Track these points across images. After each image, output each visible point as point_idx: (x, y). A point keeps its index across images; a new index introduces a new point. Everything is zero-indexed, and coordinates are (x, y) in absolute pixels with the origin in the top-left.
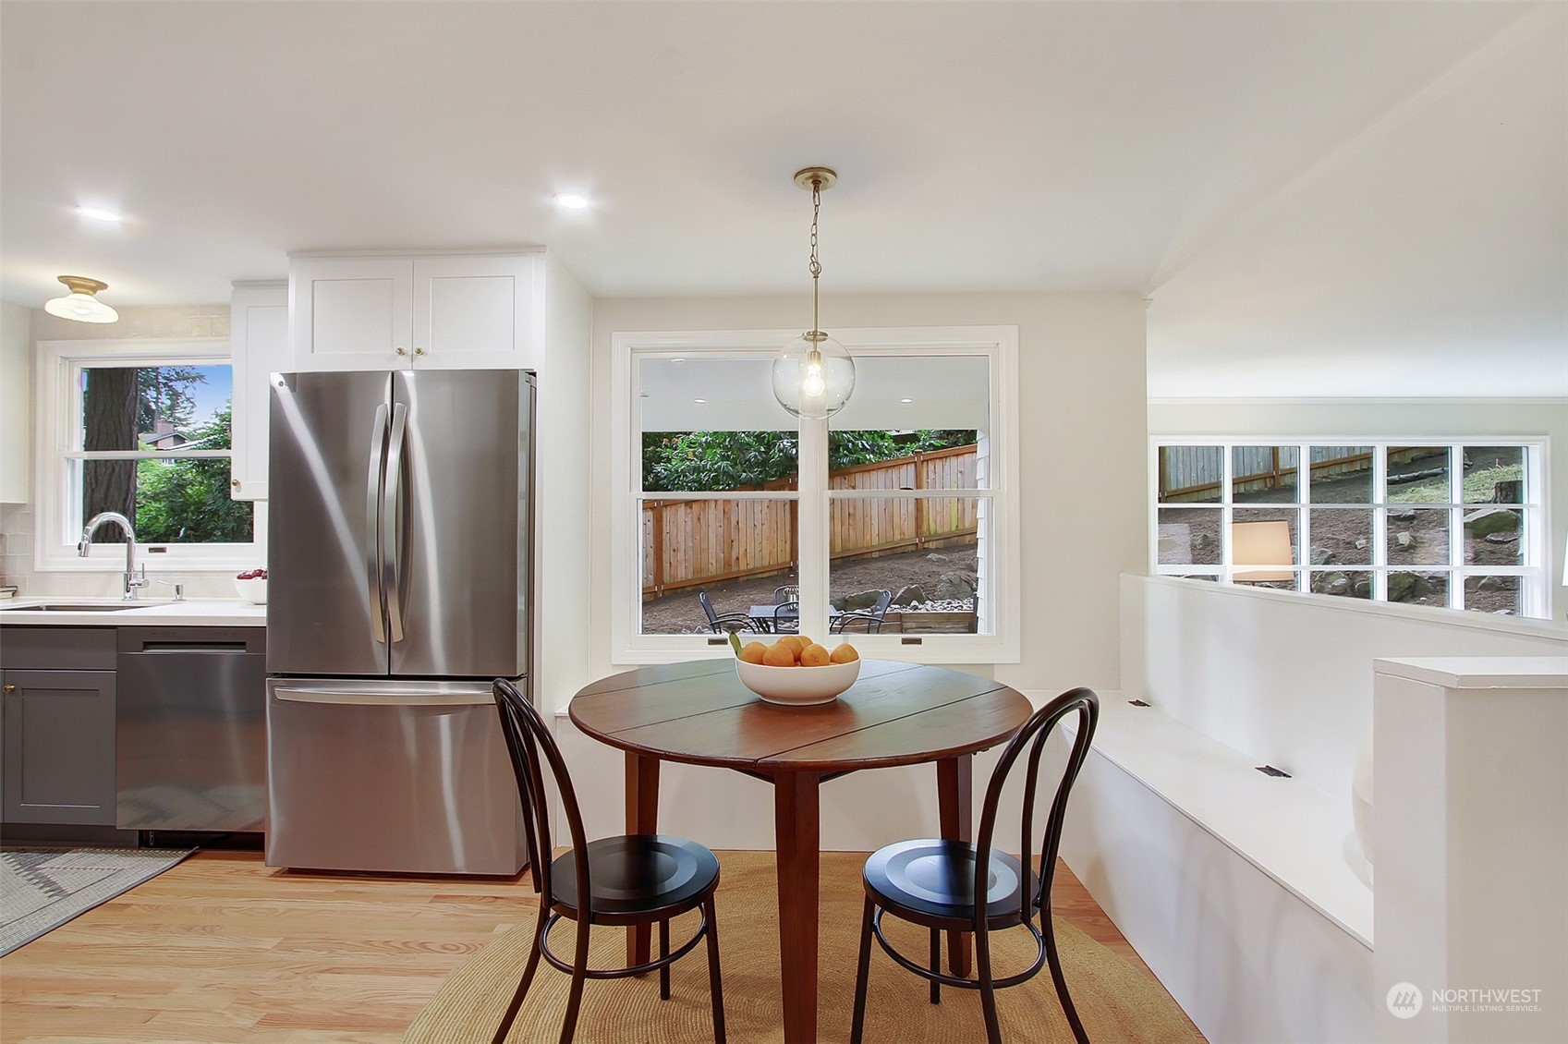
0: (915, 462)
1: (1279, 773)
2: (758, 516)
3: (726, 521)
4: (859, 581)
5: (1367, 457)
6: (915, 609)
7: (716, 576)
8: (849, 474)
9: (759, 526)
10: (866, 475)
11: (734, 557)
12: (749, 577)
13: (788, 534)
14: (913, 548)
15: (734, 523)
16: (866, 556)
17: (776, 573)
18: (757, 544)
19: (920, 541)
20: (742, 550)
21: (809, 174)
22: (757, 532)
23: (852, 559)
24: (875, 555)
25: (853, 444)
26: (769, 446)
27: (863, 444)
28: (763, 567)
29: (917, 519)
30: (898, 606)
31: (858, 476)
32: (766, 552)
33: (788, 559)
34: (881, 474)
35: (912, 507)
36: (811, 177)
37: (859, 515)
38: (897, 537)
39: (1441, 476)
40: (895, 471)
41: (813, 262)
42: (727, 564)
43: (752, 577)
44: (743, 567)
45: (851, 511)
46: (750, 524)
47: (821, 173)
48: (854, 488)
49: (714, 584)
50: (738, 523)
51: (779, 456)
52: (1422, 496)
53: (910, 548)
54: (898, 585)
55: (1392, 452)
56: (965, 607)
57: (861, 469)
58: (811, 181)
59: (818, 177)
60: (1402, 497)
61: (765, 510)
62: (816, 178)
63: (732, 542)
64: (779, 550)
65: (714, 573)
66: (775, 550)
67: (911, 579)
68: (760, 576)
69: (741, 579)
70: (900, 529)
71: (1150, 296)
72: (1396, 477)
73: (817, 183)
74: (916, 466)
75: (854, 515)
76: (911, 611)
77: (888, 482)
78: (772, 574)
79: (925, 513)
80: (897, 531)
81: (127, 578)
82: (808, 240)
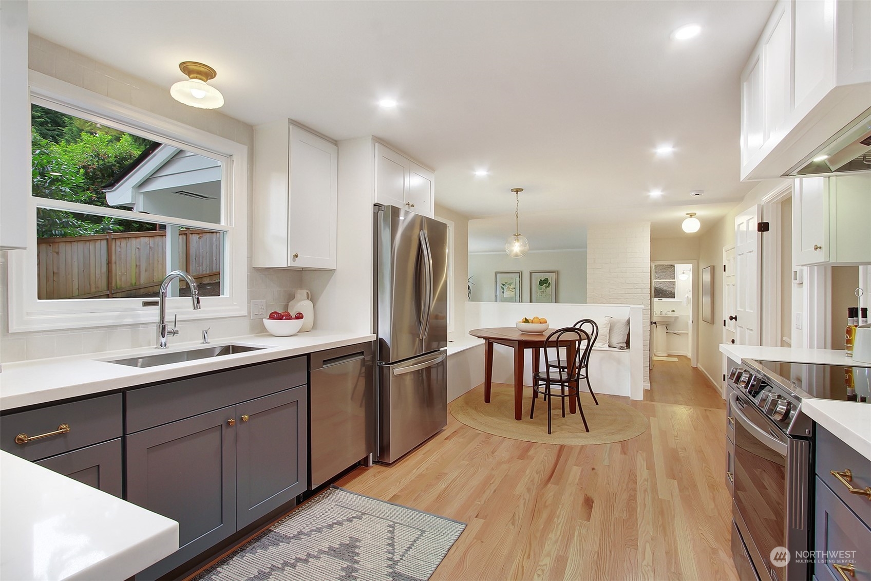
0: (107, 239)
8: (54, 242)
29: (108, 277)
31: (62, 244)
37: (62, 273)
45: (55, 271)
48: (57, 253)
73: (517, 191)
74: (107, 242)
77: (86, 251)
79: (113, 272)
80: (93, 285)
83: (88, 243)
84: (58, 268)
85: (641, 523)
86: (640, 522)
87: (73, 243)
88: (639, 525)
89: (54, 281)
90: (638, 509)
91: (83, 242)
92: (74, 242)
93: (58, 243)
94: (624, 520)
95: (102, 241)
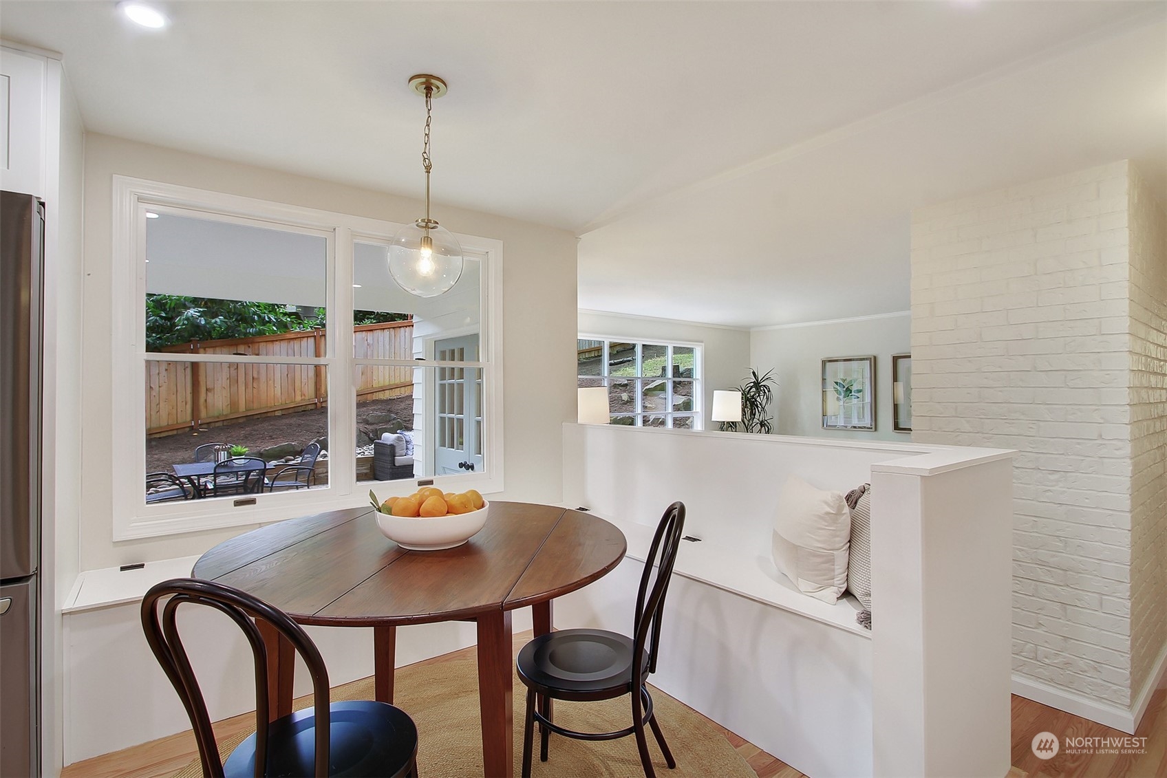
0: (315, 336)
1: (695, 540)
2: (155, 379)
4: (271, 436)
5: (599, 350)
6: (325, 457)
8: (253, 343)
9: (156, 387)
10: (270, 345)
13: (189, 397)
14: (313, 407)
16: (269, 415)
17: (175, 432)
18: (154, 406)
19: (319, 401)
21: (423, 80)
23: (256, 417)
24: (278, 414)
25: (259, 316)
26: (176, 313)
27: (269, 318)
28: (161, 427)
29: (316, 383)
30: (309, 456)
31: (262, 344)
32: (164, 413)
33: (189, 418)
34: (284, 345)
35: (312, 373)
36: (422, 83)
37: (263, 378)
38: (298, 398)
39: (632, 362)
40: (297, 343)
41: (425, 159)
45: (255, 376)
47: (433, 81)
48: (258, 355)
51: (184, 324)
52: (623, 374)
53: (310, 407)
54: (307, 437)
55: (612, 346)
56: (366, 453)
57: (265, 339)
58: (424, 86)
59: (431, 84)
60: (619, 374)
61: (163, 373)
62: (429, 85)
64: (179, 410)
66: (174, 411)
67: (318, 433)
68: (158, 436)
70: (301, 391)
71: (580, 237)
72: (612, 362)
73: (428, 90)
74: (315, 339)
75: (258, 379)
76: (321, 459)
77: (290, 352)
78: (170, 433)
79: (323, 378)
80: (298, 393)
82: (422, 139)
83: (292, 342)
84: (258, 372)
87: (275, 343)
89: (253, 387)
91: (286, 341)
92: (276, 341)
93: (257, 344)
95: (309, 339)
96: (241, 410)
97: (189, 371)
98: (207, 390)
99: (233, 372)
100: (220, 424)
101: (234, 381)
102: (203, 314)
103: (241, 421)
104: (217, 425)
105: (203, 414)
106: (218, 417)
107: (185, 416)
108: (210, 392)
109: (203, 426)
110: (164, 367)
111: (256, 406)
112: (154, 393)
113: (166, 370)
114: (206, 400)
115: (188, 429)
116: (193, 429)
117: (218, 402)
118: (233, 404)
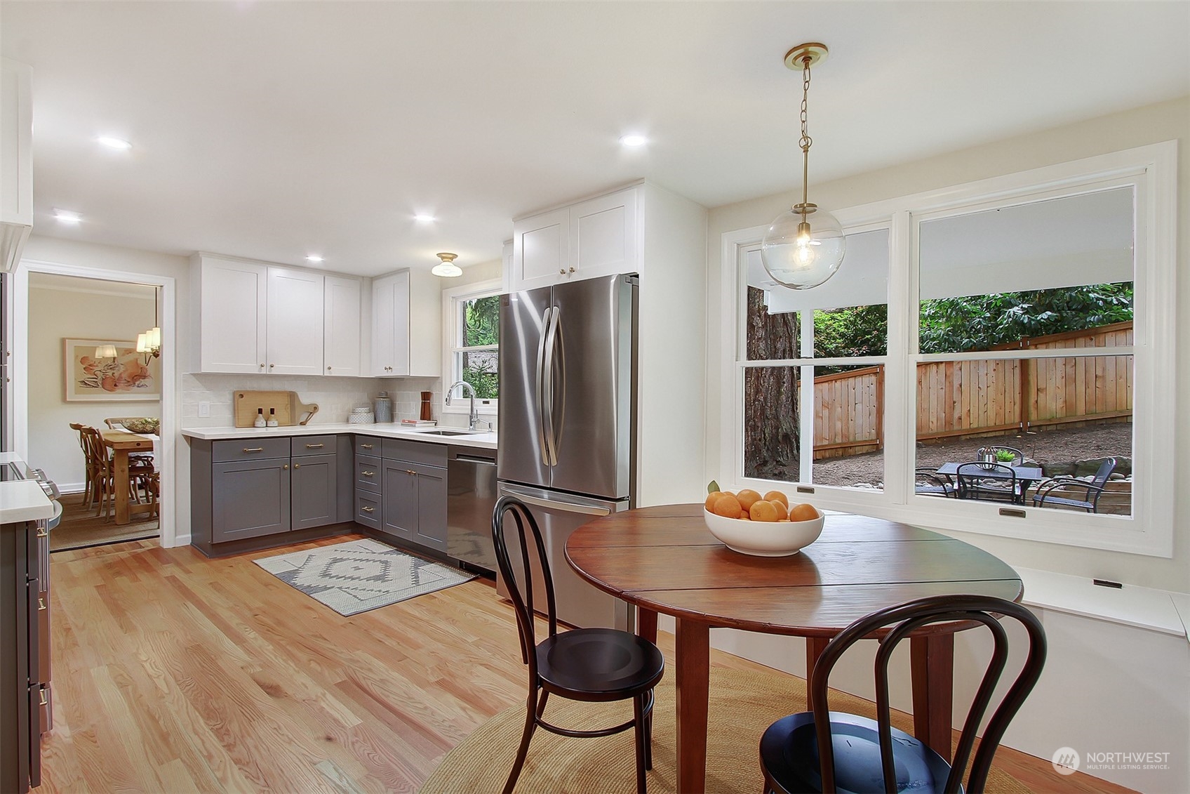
2: (983, 379)
3: (948, 384)
4: (1098, 446)
7: (937, 433)
9: (983, 387)
11: (956, 416)
12: (971, 436)
13: (1018, 397)
15: (956, 385)
16: (1118, 421)
17: (1003, 433)
18: (982, 405)
20: (965, 410)
22: (981, 394)
23: (1098, 423)
25: (1104, 301)
26: (998, 312)
28: (989, 427)
31: (1110, 334)
32: (991, 414)
33: (1017, 420)
37: (1110, 375)
42: (949, 423)
43: (975, 436)
44: (965, 426)
45: (1099, 373)
46: (974, 387)
49: (934, 440)
50: (961, 386)
51: (1007, 323)
61: (992, 373)
63: (954, 402)
64: (1007, 411)
65: (935, 431)
66: (1002, 412)
68: (985, 435)
69: (963, 438)
75: (1103, 377)
78: (997, 434)
81: (471, 417)
84: (1104, 370)
85: (187, 707)
86: (189, 707)
88: (189, 703)
89: (1096, 387)
90: (202, 721)
93: (1104, 335)
94: (212, 698)
96: (1078, 414)
97: (1017, 371)
98: (1038, 390)
99: (1070, 370)
100: (1053, 428)
101: (1069, 380)
102: (1026, 311)
103: (1079, 425)
104: (1049, 428)
105: (1033, 416)
106: (1050, 420)
107: (1013, 417)
108: (1041, 392)
109: (1033, 429)
110: (992, 366)
111: (1099, 409)
112: (982, 393)
113: (994, 370)
114: (1037, 402)
115: (1016, 431)
116: (1021, 431)
117: (1051, 402)
118: (1069, 406)
